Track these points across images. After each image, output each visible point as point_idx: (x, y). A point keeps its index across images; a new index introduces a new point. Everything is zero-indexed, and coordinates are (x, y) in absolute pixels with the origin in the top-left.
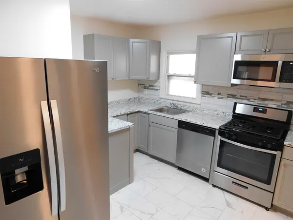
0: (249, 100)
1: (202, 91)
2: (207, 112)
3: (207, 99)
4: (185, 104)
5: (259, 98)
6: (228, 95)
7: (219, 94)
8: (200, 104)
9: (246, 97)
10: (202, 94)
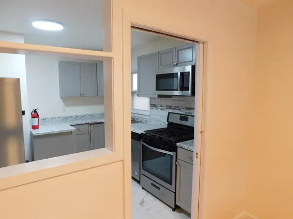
0: (180, 110)
1: (151, 104)
2: (154, 123)
3: (154, 111)
4: (141, 116)
5: (186, 108)
6: (167, 106)
7: (161, 106)
8: (150, 116)
9: (177, 107)
10: (151, 106)
